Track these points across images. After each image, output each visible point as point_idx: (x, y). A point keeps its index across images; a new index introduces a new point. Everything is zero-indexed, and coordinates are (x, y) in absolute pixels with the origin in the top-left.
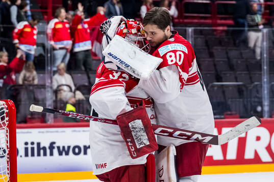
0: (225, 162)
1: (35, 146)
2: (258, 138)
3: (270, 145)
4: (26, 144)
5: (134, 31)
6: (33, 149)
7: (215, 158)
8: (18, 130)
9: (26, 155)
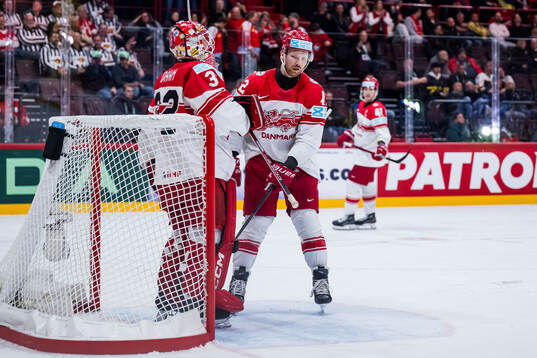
0: (447, 192)
2: (486, 166)
3: (499, 174)
7: (436, 187)
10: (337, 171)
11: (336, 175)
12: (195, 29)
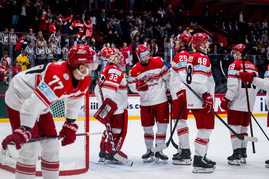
1: (96, 104)
4: (92, 103)
5: (112, 53)
6: (94, 106)
8: (90, 97)
9: (92, 108)
10: (138, 105)
11: (137, 107)
12: (114, 52)
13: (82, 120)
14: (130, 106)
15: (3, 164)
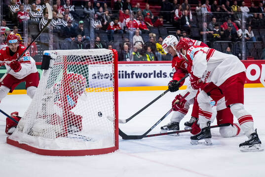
1: (124, 73)
4: (120, 71)
9: (120, 77)
13: (110, 91)
14: (164, 74)
15: (20, 143)
